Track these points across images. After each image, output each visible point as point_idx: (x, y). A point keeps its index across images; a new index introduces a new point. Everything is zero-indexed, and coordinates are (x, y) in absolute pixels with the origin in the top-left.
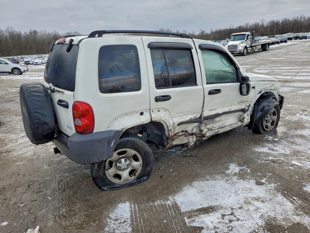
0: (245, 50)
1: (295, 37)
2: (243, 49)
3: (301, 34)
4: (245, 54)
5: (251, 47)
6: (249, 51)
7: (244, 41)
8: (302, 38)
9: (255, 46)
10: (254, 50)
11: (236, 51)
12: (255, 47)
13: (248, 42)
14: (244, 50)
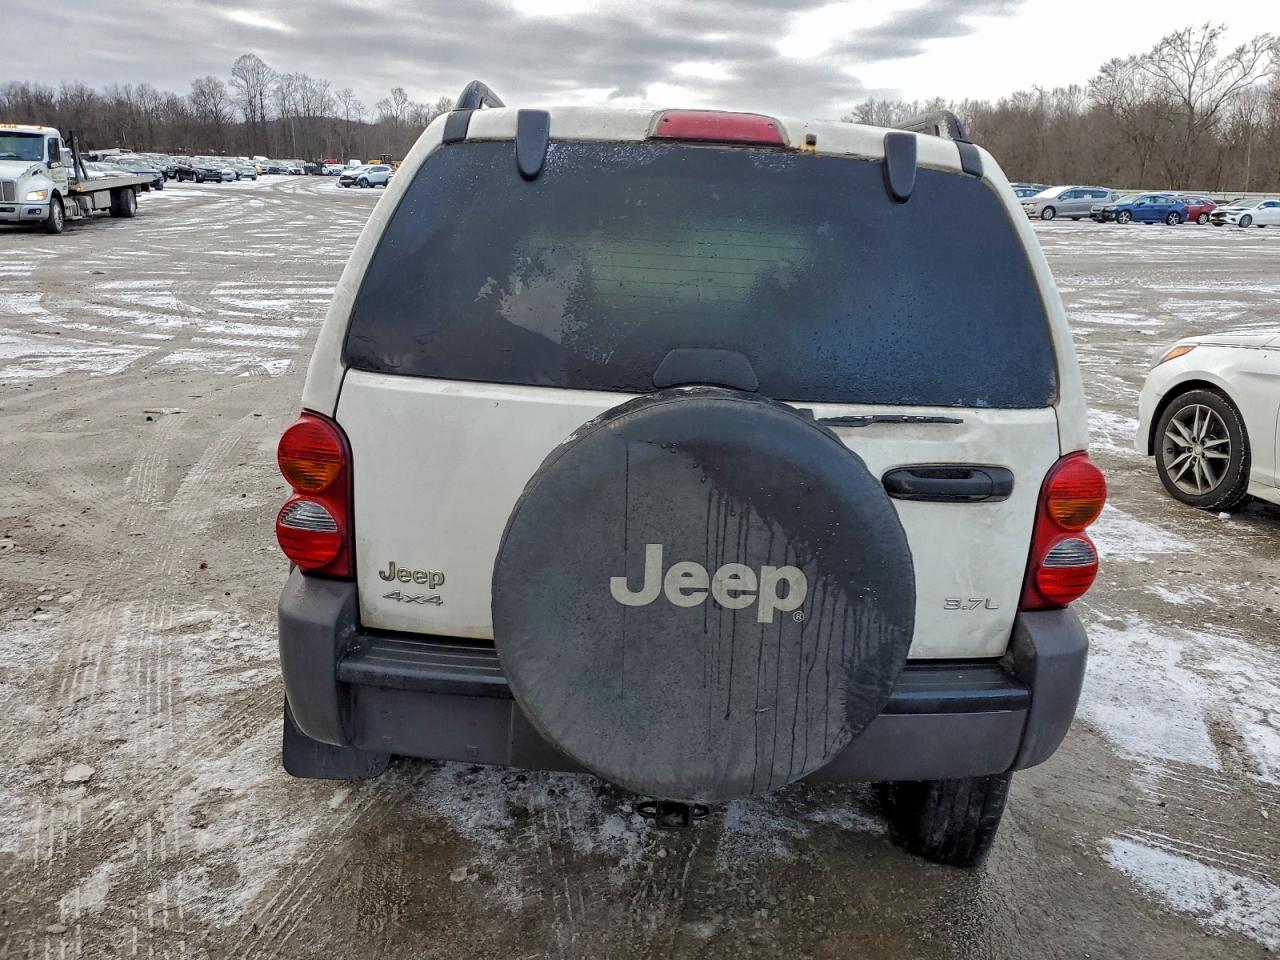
0: (57, 209)
1: (176, 172)
2: (48, 201)
3: (200, 163)
4: (59, 227)
5: (72, 194)
6: (68, 213)
7: (41, 165)
8: (205, 175)
9: (90, 193)
10: (86, 210)
11: (13, 210)
12: (88, 199)
13: (59, 172)
14: (51, 205)
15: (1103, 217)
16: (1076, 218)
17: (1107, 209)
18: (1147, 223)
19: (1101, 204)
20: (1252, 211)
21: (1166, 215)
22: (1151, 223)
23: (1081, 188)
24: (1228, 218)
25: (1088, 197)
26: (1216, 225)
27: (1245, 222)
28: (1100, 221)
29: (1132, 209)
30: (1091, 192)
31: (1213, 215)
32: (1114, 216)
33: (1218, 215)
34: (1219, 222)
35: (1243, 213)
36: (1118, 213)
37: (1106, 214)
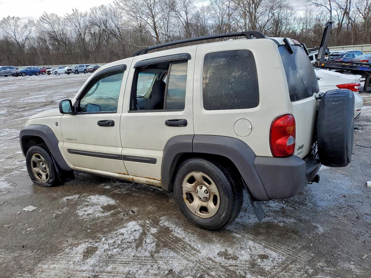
15: (17, 75)
16: (6, 76)
17: (17, 72)
18: (30, 76)
19: (14, 71)
20: (57, 70)
21: (35, 73)
22: (31, 76)
23: (5, 66)
24: (51, 72)
25: (8, 69)
26: (48, 74)
27: (56, 73)
28: (16, 76)
29: (25, 71)
30: (9, 68)
31: (47, 72)
32: (20, 74)
33: (48, 72)
34: (49, 73)
35: (55, 71)
36: (21, 73)
37: (18, 74)
